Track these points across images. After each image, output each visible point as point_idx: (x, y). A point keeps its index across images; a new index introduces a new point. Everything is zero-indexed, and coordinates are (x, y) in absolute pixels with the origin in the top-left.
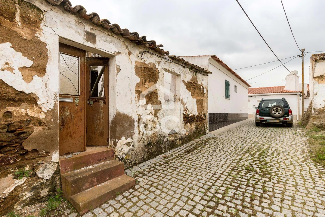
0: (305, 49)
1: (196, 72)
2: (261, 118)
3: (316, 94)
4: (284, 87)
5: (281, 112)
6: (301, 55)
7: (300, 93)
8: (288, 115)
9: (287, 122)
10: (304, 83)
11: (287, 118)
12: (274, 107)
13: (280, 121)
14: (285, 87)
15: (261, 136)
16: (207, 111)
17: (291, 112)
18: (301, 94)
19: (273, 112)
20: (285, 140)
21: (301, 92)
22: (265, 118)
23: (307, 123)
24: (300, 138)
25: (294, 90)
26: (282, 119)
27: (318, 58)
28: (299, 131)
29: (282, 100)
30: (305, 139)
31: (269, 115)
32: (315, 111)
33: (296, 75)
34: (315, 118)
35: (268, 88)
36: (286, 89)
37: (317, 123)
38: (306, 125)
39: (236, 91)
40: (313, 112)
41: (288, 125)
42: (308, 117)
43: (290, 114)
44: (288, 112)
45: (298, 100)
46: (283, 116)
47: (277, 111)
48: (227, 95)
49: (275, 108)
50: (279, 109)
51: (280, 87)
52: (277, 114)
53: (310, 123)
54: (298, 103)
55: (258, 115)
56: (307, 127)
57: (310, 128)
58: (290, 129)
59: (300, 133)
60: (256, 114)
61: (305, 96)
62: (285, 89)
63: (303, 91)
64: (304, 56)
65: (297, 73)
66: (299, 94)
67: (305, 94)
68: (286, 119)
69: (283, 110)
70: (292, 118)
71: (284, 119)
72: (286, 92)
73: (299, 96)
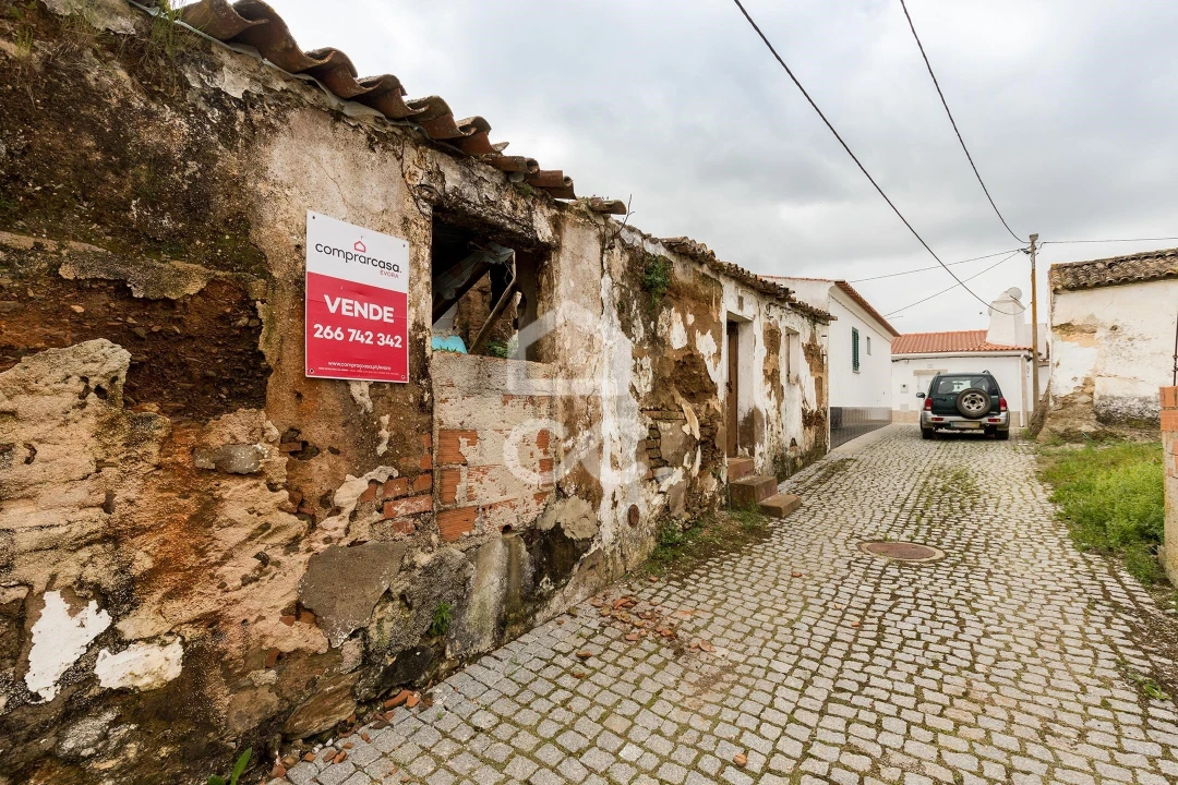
0: (1037, 235)
1: (815, 322)
2: (937, 419)
3: (1058, 364)
4: (985, 332)
5: (982, 404)
6: (1029, 250)
7: (1026, 353)
8: (999, 412)
9: (995, 426)
10: (1038, 322)
11: (996, 417)
12: (968, 392)
13: (982, 426)
14: (988, 334)
15: (944, 455)
16: (827, 404)
17: (1005, 405)
18: (1031, 355)
19: (965, 404)
20: (995, 460)
21: (1030, 350)
22: (947, 419)
23: (1041, 427)
24: (1022, 456)
25: (1012, 344)
26: (985, 420)
27: (1059, 287)
28: (1021, 444)
29: (984, 376)
30: (1031, 457)
31: (957, 411)
32: (1055, 402)
33: (1016, 300)
34: (1056, 418)
35: (939, 334)
36: (992, 339)
37: (1059, 427)
38: (1037, 433)
39: (869, 353)
40: (1052, 404)
41: (997, 434)
42: (1043, 416)
43: (1003, 408)
44: (998, 405)
45: (1023, 371)
46: (986, 414)
47: (973, 402)
48: (856, 364)
49: (969, 396)
50: (979, 396)
51: (975, 332)
52: (974, 408)
53: (1045, 429)
54: (1024, 379)
55: (929, 413)
56: (1039, 436)
57: (1046, 438)
58: (1002, 443)
59: (1025, 448)
60: (925, 409)
61: (1040, 359)
62: (987, 340)
63: (1035, 346)
64: (1036, 252)
65: (1020, 295)
66: (1025, 356)
67: (1040, 354)
68: (995, 420)
69: (986, 400)
70: (1008, 417)
71: (989, 420)
72: (991, 350)
73: (1025, 360)
